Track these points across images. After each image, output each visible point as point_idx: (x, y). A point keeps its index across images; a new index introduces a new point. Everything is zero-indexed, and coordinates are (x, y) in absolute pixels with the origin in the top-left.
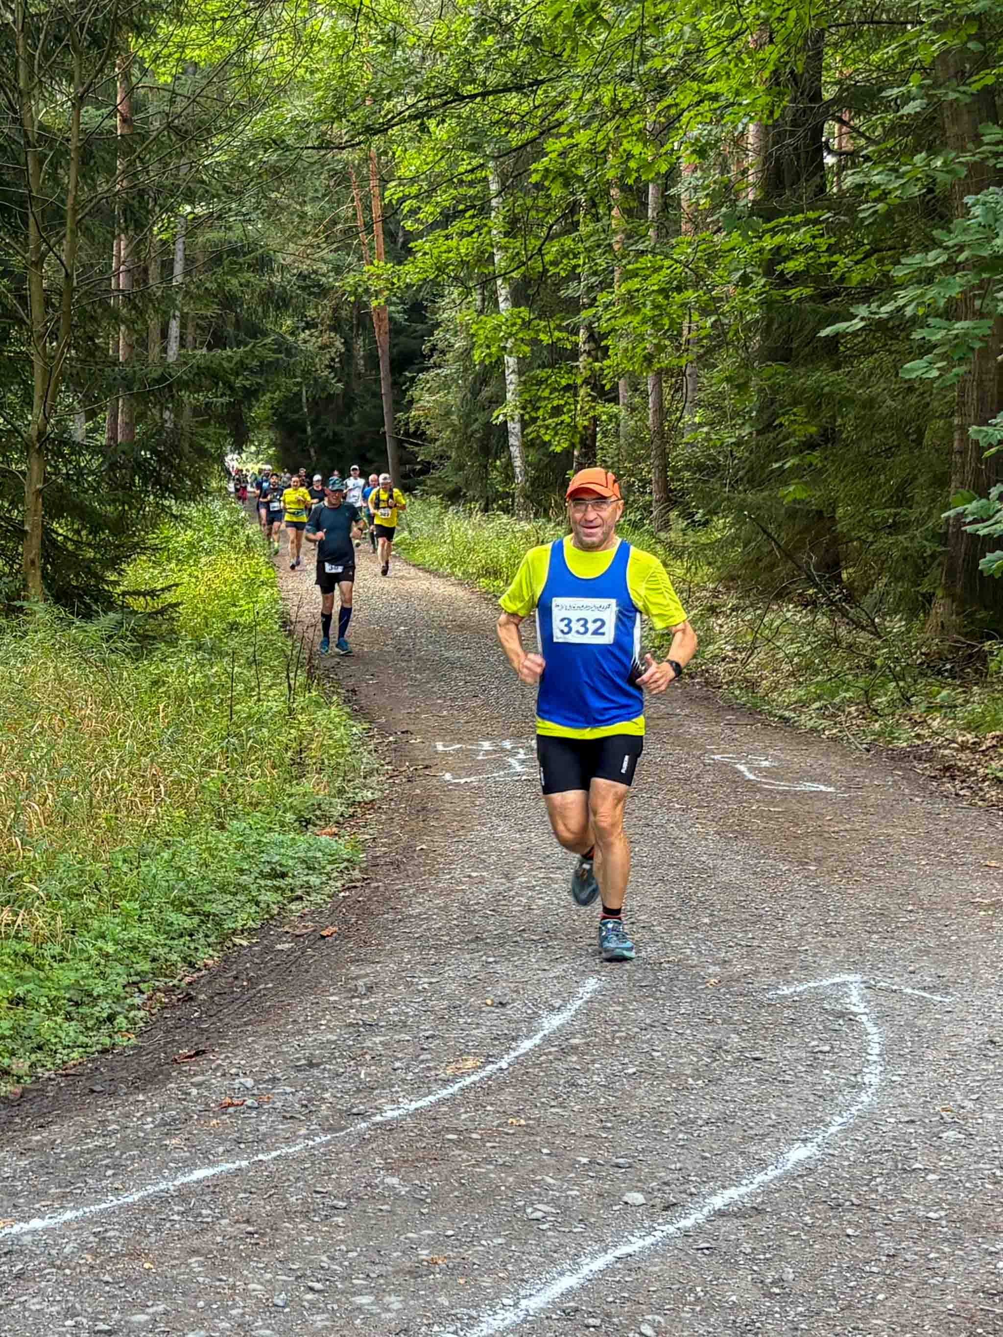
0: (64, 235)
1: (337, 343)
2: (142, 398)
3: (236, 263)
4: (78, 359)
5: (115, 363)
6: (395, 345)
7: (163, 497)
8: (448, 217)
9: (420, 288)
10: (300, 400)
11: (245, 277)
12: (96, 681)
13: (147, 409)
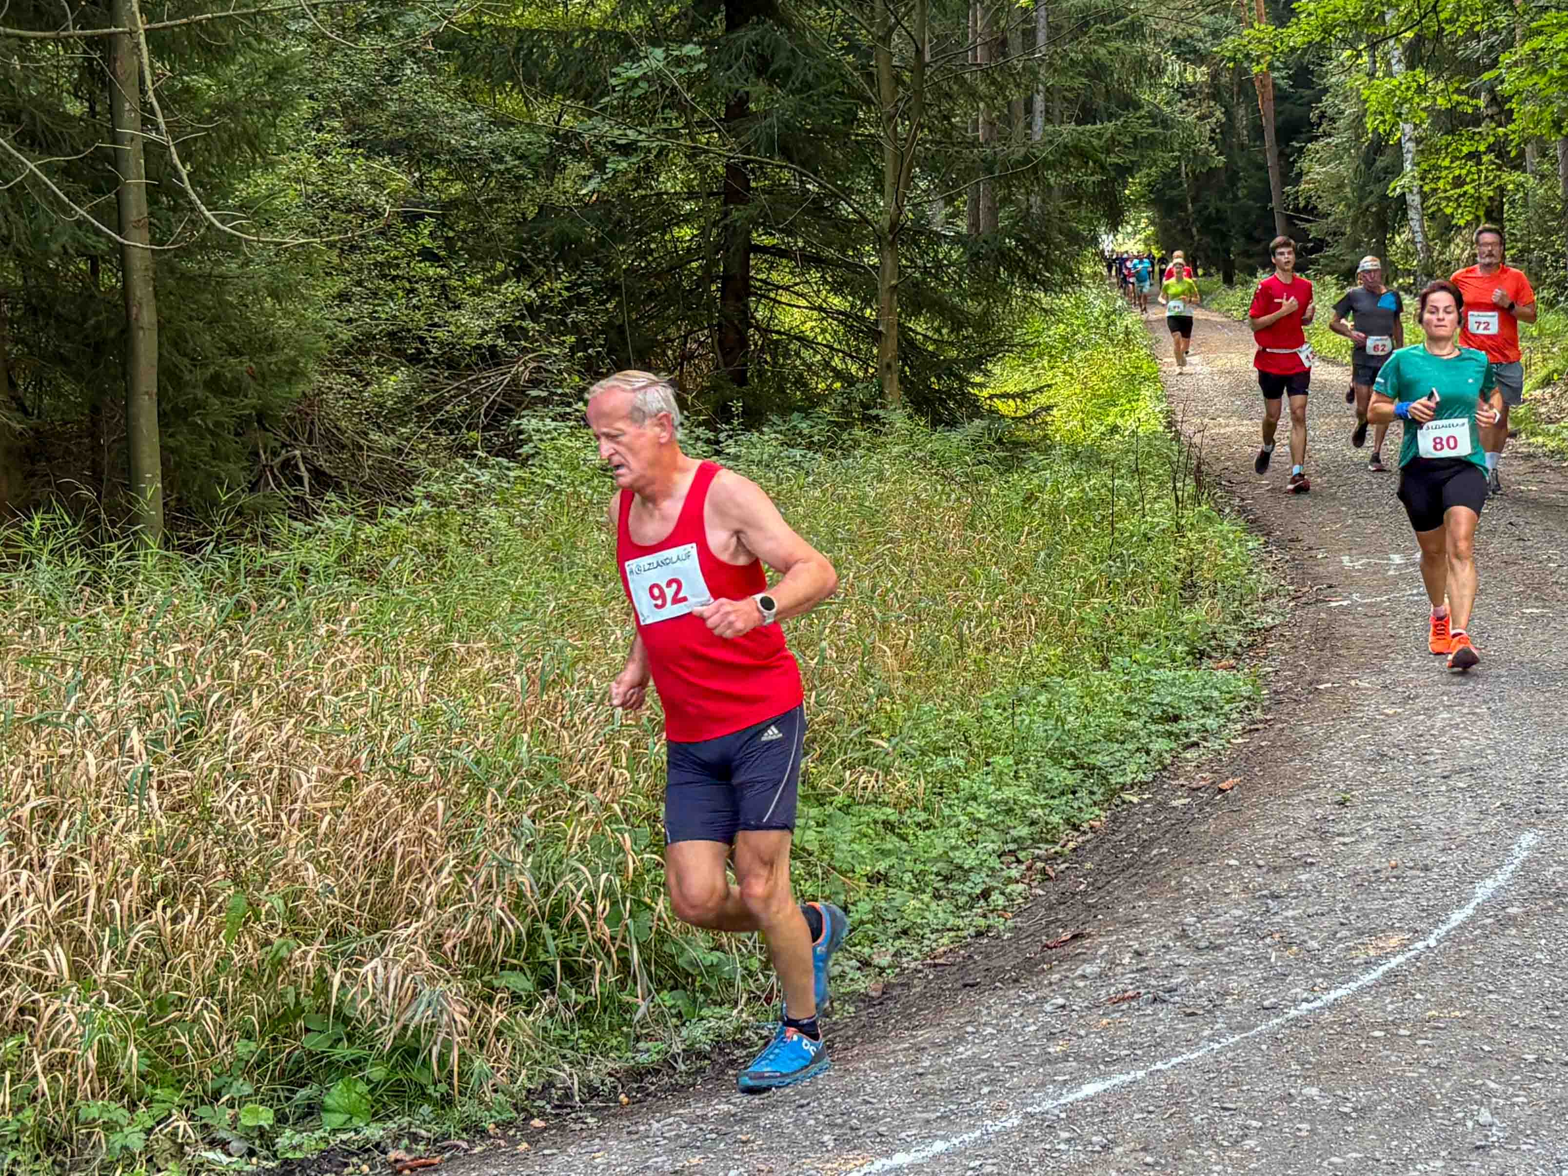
0: (914, 6)
1: (1218, 113)
2: (1004, 181)
3: (1103, 31)
4: (933, 142)
5: (974, 144)
6: (1280, 113)
7: (1031, 289)
9: (1305, 51)
10: (1179, 175)
11: (1113, 45)
12: (958, 499)
13: (1010, 193)
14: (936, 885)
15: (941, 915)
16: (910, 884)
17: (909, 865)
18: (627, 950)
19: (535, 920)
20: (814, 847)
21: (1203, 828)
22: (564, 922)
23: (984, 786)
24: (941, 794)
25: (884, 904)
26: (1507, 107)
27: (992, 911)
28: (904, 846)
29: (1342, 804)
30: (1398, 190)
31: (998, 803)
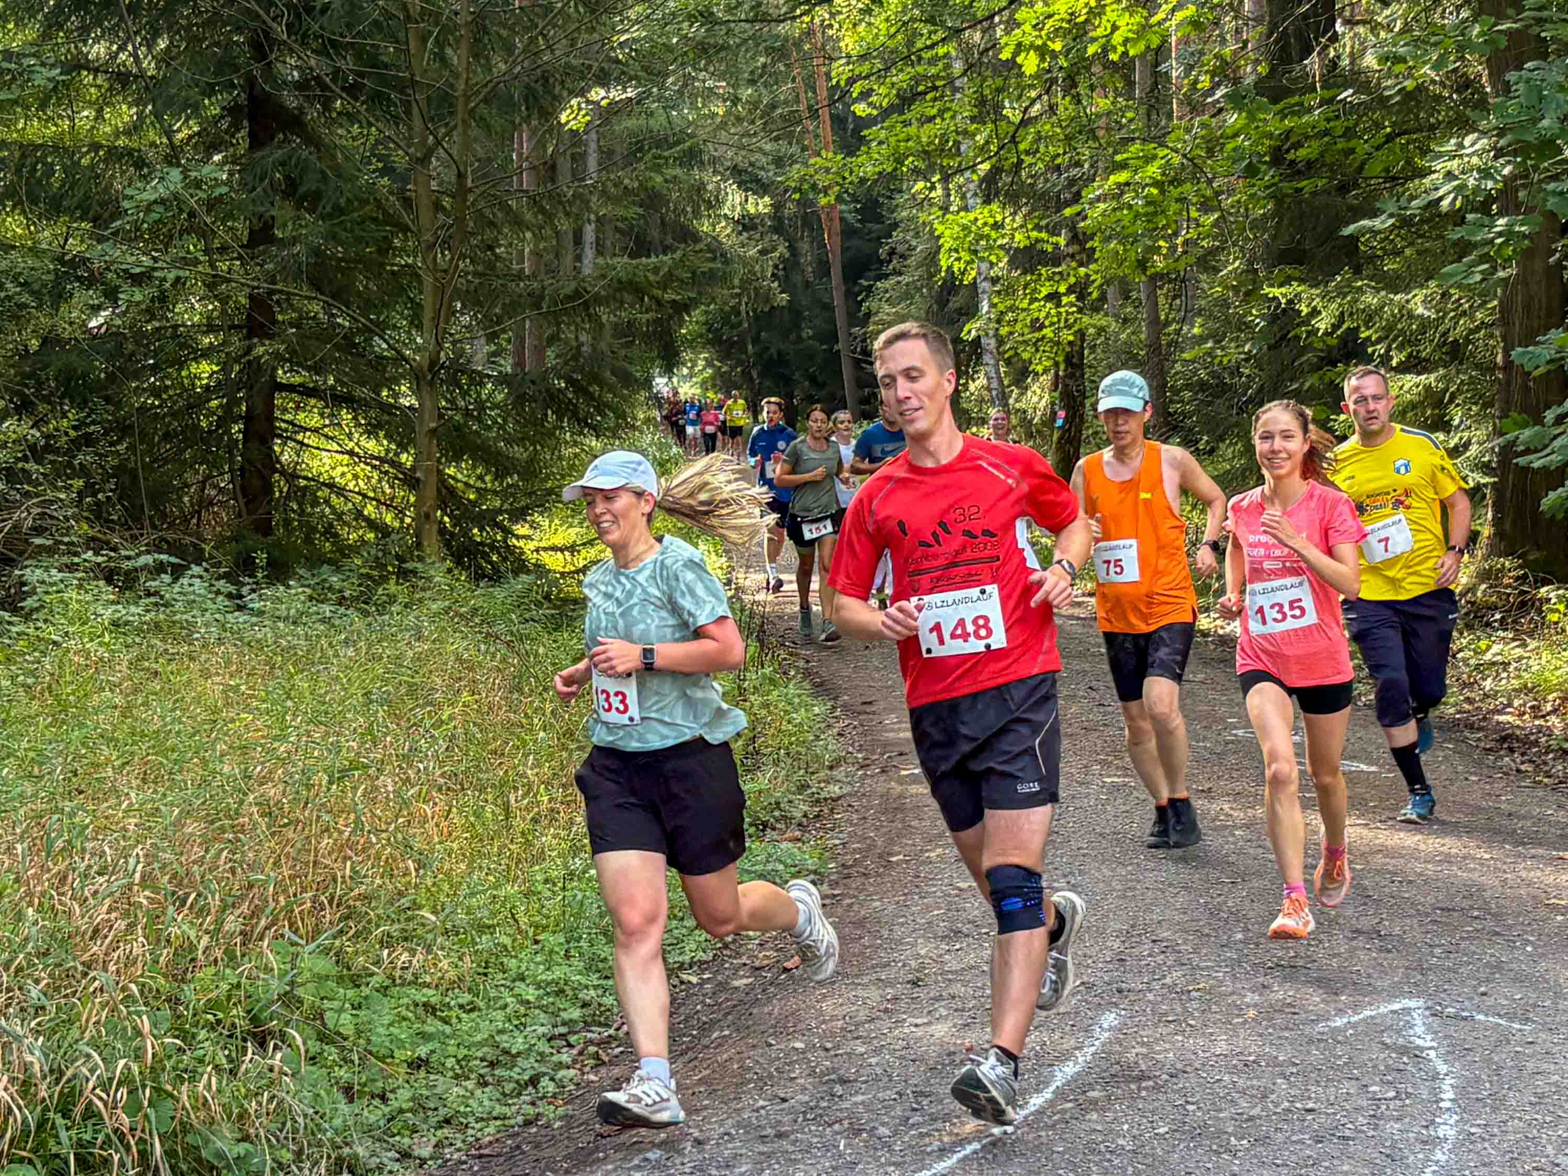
0: (455, 126)
2: (555, 317)
3: (660, 157)
4: (476, 274)
5: (520, 276)
6: (848, 248)
7: (581, 433)
8: (906, 100)
9: (876, 181)
10: (739, 313)
11: (670, 172)
12: (504, 660)
13: (559, 330)
14: (482, 1071)
15: (486, 1103)
16: (453, 1069)
17: (452, 1050)
18: (145, 1141)
19: (46, 1109)
20: (348, 1030)
21: (766, 1010)
22: (78, 1111)
23: (532, 966)
24: (485, 975)
25: (425, 1092)
26: (1088, 245)
27: (541, 1099)
28: (448, 1029)
29: (915, 983)
30: (973, 333)
31: (548, 984)
